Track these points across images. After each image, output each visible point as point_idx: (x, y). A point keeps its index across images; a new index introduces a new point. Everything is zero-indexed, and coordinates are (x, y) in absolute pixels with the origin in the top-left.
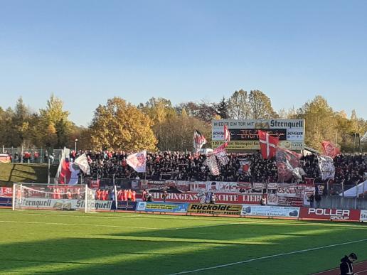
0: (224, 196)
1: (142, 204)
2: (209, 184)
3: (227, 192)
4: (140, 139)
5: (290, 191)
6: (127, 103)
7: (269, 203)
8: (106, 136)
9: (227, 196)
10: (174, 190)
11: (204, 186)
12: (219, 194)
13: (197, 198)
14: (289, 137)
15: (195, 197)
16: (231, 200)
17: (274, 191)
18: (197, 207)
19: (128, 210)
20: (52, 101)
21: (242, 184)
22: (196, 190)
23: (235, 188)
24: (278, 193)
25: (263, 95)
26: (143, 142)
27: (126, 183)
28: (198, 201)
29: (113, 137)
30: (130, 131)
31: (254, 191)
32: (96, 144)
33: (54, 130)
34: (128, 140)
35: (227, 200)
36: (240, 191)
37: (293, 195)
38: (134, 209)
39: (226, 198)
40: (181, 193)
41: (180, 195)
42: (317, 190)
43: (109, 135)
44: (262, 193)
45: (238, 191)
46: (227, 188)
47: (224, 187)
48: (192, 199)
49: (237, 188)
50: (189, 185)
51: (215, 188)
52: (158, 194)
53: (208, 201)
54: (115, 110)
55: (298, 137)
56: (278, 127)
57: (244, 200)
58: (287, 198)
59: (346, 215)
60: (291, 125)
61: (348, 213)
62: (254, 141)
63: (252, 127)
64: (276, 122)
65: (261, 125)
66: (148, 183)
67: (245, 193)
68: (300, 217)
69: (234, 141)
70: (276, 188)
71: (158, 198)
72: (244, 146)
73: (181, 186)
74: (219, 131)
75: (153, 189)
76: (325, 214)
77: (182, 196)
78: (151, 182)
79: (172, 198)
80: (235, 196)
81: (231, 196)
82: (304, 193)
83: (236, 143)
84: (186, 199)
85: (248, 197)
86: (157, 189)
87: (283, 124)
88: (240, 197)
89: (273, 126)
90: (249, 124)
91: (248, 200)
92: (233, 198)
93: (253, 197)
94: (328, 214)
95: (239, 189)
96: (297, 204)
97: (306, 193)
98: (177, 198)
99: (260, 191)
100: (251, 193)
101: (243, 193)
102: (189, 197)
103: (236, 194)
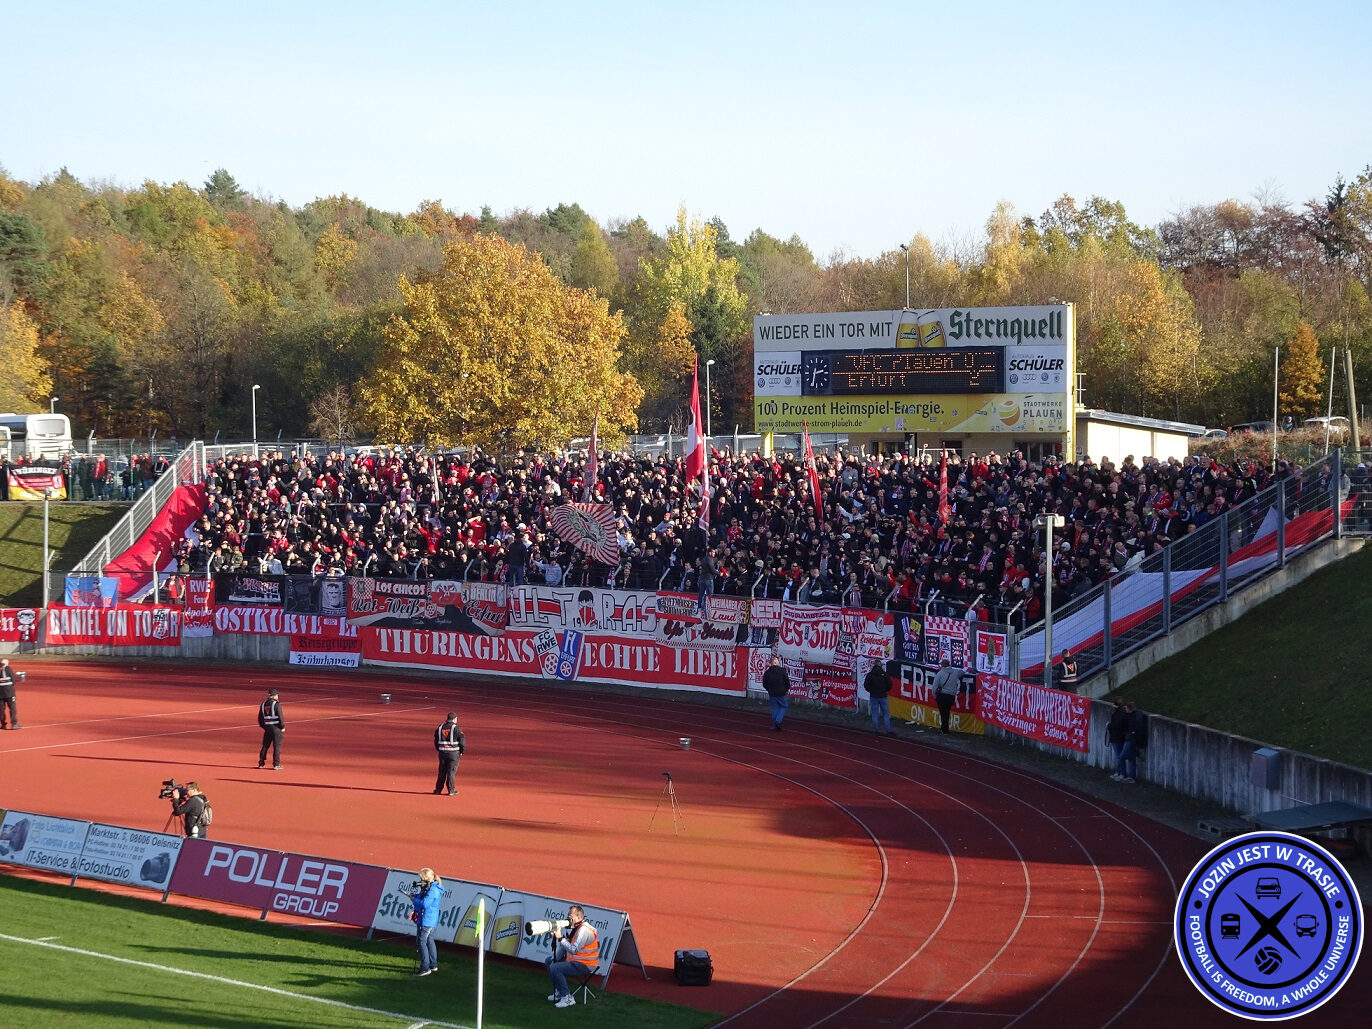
0: (617, 647)
2: (569, 597)
3: (630, 634)
5: (819, 642)
9: (626, 648)
10: (458, 619)
11: (550, 607)
12: (600, 640)
13: (531, 653)
14: (1014, 380)
15: (526, 648)
16: (639, 668)
17: (772, 636)
21: (676, 602)
22: (528, 621)
23: (652, 617)
24: (782, 646)
27: (302, 589)
28: (536, 667)
31: (709, 632)
35: (626, 666)
36: (667, 630)
37: (824, 655)
39: (622, 658)
41: (478, 641)
42: (899, 633)
44: (734, 641)
45: (660, 636)
46: (630, 615)
47: (618, 613)
48: (517, 659)
49: (658, 617)
51: (588, 616)
52: (407, 633)
55: (1045, 378)
56: (974, 341)
57: (678, 669)
58: (807, 665)
59: (330, 892)
60: (1022, 330)
61: (340, 884)
62: (892, 400)
63: (886, 342)
64: (968, 320)
65: (917, 331)
66: (375, 594)
67: (683, 638)
68: (171, 890)
69: (828, 401)
70: (776, 624)
71: (407, 650)
72: (862, 417)
73: (483, 604)
74: (778, 359)
75: (390, 614)
76: (259, 881)
77: (484, 643)
78: (385, 587)
79: (452, 653)
80: (651, 649)
81: (639, 649)
82: (863, 649)
83: (835, 408)
84: (495, 657)
85: (691, 654)
86: (405, 616)
87: (993, 329)
88: (666, 656)
89: (957, 336)
90: (874, 330)
91: (691, 672)
92: (645, 658)
93: (706, 658)
94: (270, 884)
95: (663, 622)
96: (840, 692)
97: (868, 646)
98: (468, 655)
99: (727, 635)
100: (699, 640)
101: (676, 638)
102: (506, 648)
103: (653, 644)
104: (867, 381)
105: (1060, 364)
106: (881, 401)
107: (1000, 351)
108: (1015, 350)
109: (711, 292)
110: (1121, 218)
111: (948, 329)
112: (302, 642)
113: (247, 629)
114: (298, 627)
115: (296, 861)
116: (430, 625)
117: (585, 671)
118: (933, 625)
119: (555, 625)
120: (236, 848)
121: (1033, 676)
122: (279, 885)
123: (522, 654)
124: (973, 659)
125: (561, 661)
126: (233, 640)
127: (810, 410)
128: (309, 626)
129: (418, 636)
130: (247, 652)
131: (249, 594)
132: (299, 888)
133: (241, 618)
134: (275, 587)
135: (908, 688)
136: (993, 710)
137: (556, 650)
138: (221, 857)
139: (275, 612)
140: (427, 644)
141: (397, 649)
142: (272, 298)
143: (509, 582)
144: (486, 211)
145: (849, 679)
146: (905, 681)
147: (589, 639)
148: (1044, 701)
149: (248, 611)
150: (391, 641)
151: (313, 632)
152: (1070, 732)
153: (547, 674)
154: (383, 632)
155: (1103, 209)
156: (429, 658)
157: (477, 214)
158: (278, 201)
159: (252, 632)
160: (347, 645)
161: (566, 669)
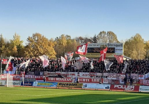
0: (83, 79)
1: (35, 83)
2: (76, 73)
3: (85, 77)
4: (47, 52)
5: (114, 77)
6: (42, 36)
7: (104, 82)
8: (31, 51)
9: (85, 79)
10: (60, 76)
11: (74, 75)
12: (81, 78)
13: (70, 80)
14: (116, 51)
15: (70, 79)
16: (86, 81)
17: (106, 77)
18: (62, 85)
19: (29, 85)
20: (15, 36)
21: (92, 73)
22: (70, 76)
23: (88, 75)
24: (108, 78)
25: (113, 33)
26: (49, 54)
27: (38, 73)
28: (71, 81)
29: (34, 51)
30: (43, 49)
31: (97, 77)
32: (27, 55)
33: (16, 49)
34: (41, 53)
35: (85, 81)
36: (91, 77)
37: (115, 79)
38: (32, 85)
40: (63, 78)
41: (63, 79)
42: (126, 76)
43: (33, 51)
44: (101, 78)
45: (89, 77)
46: (85, 75)
47: (83, 75)
48: (68, 81)
49: (89, 75)
50: (67, 74)
51: (79, 75)
52: (52, 78)
53: (76, 82)
54: (36, 39)
55: (120, 51)
56: (111, 47)
57: (92, 81)
58: (112, 80)
60: (117, 46)
63: (99, 47)
64: (110, 44)
65: (103, 46)
66: (48, 73)
67: (93, 78)
68: (110, 89)
69: (91, 54)
70: (107, 76)
71: (52, 80)
72: (95, 55)
73: (63, 74)
75: (50, 76)
77: (64, 79)
78: (49, 72)
79: (59, 80)
81: (86, 79)
82: (120, 78)
83: (92, 54)
84: (65, 80)
85: (94, 79)
86: (52, 76)
87: (113, 46)
88: (90, 80)
89: (109, 46)
91: (94, 81)
92: (87, 80)
93: (97, 80)
95: (90, 76)
96: (117, 83)
97: (121, 78)
98: (61, 80)
99: (100, 77)
100: (95, 78)
101: (92, 78)
102: (67, 80)
103: (89, 78)
104: (97, 51)
105: (122, 50)
106: (98, 54)
108: (116, 48)
109: (20, 44)
111: (107, 45)
113: (29, 78)
114: (37, 77)
116: (56, 77)
118: (132, 75)
119: (74, 77)
123: (69, 80)
124: (138, 78)
126: (27, 79)
127: (88, 55)
128: (38, 77)
129: (54, 78)
131: (30, 73)
133: (29, 76)
134: (33, 73)
135: (128, 82)
136: (142, 83)
137: (74, 79)
139: (33, 76)
141: (51, 80)
143: (67, 72)
145: (119, 81)
146: (127, 81)
147: (79, 78)
149: (30, 76)
150: (50, 79)
151: (39, 78)
153: (73, 82)
154: (49, 78)
156: (56, 81)
159: (30, 78)
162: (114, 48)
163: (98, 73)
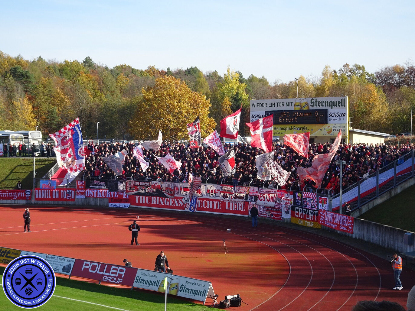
0: (208, 202)
3: (211, 197)
5: (270, 200)
9: (211, 202)
10: (159, 193)
12: (203, 199)
14: (330, 119)
15: (180, 202)
16: (215, 208)
17: (256, 198)
21: (225, 187)
22: (180, 194)
23: (219, 192)
24: (258, 201)
27: (112, 184)
28: (183, 208)
31: (236, 197)
35: (211, 207)
36: (223, 196)
37: (272, 204)
39: (210, 205)
42: (295, 197)
46: (212, 192)
47: (208, 191)
48: (177, 205)
49: (221, 192)
50: (174, 188)
51: (199, 192)
52: (144, 197)
55: (340, 119)
56: (318, 108)
57: (227, 208)
59: (120, 275)
60: (333, 104)
61: (123, 273)
62: (293, 126)
63: (291, 108)
64: (316, 101)
65: (300, 105)
66: (134, 185)
68: (71, 274)
70: (257, 194)
71: (144, 202)
72: (283, 131)
73: (167, 188)
74: (257, 113)
75: (139, 192)
76: (98, 272)
77: (167, 200)
78: (137, 183)
79: (158, 203)
80: (219, 202)
81: (215, 202)
82: (284, 202)
83: (275, 128)
84: (171, 205)
85: (231, 204)
86: (143, 192)
87: (324, 104)
88: (223, 204)
89: (313, 106)
90: (287, 105)
91: (231, 209)
92: (217, 205)
93: (236, 205)
94: (101, 273)
95: (222, 194)
96: (276, 215)
98: (162, 204)
99: (242, 198)
100: (233, 199)
101: (226, 199)
102: (174, 202)
103: (219, 200)
104: (285, 120)
105: (344, 115)
107: (326, 111)
108: (331, 111)
109: (237, 93)
110: (364, 70)
111: (310, 104)
112: (112, 200)
113: (95, 196)
114: (111, 195)
115: (110, 266)
116: (151, 195)
117: (198, 209)
120: (91, 262)
121: (336, 210)
122: (104, 273)
123: (179, 204)
124: (317, 205)
125: (191, 206)
126: (91, 199)
128: (114, 195)
129: (147, 198)
130: (95, 203)
131: (96, 185)
132: (111, 274)
133: (93, 193)
134: (104, 183)
135: (298, 214)
136: (324, 221)
137: (189, 202)
138: (87, 265)
139: (104, 191)
140: (150, 201)
141: (141, 202)
142: (103, 96)
144: (168, 69)
145: (280, 211)
146: (296, 212)
147: (200, 199)
148: (340, 218)
149: (95, 191)
150: (139, 199)
151: (115, 197)
152: (348, 228)
153: (187, 210)
154: (137, 197)
155: (358, 68)
156: (151, 205)
157: (166, 70)
158: (105, 66)
159: (97, 197)
160: (126, 201)
161: (192, 208)
162: (326, 110)
163: (238, 188)
